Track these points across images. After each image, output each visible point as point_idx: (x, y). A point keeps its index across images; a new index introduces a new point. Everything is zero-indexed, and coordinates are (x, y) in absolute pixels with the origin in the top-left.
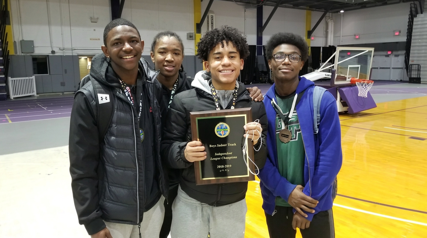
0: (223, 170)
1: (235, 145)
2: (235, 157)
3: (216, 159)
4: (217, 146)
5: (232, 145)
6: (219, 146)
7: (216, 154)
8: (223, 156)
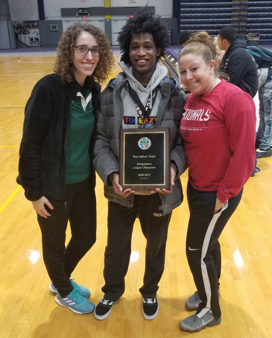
0: (143, 178)
1: (155, 157)
2: (154, 168)
3: (138, 168)
4: (139, 157)
5: (152, 157)
6: (141, 157)
7: (138, 164)
8: (143, 165)
